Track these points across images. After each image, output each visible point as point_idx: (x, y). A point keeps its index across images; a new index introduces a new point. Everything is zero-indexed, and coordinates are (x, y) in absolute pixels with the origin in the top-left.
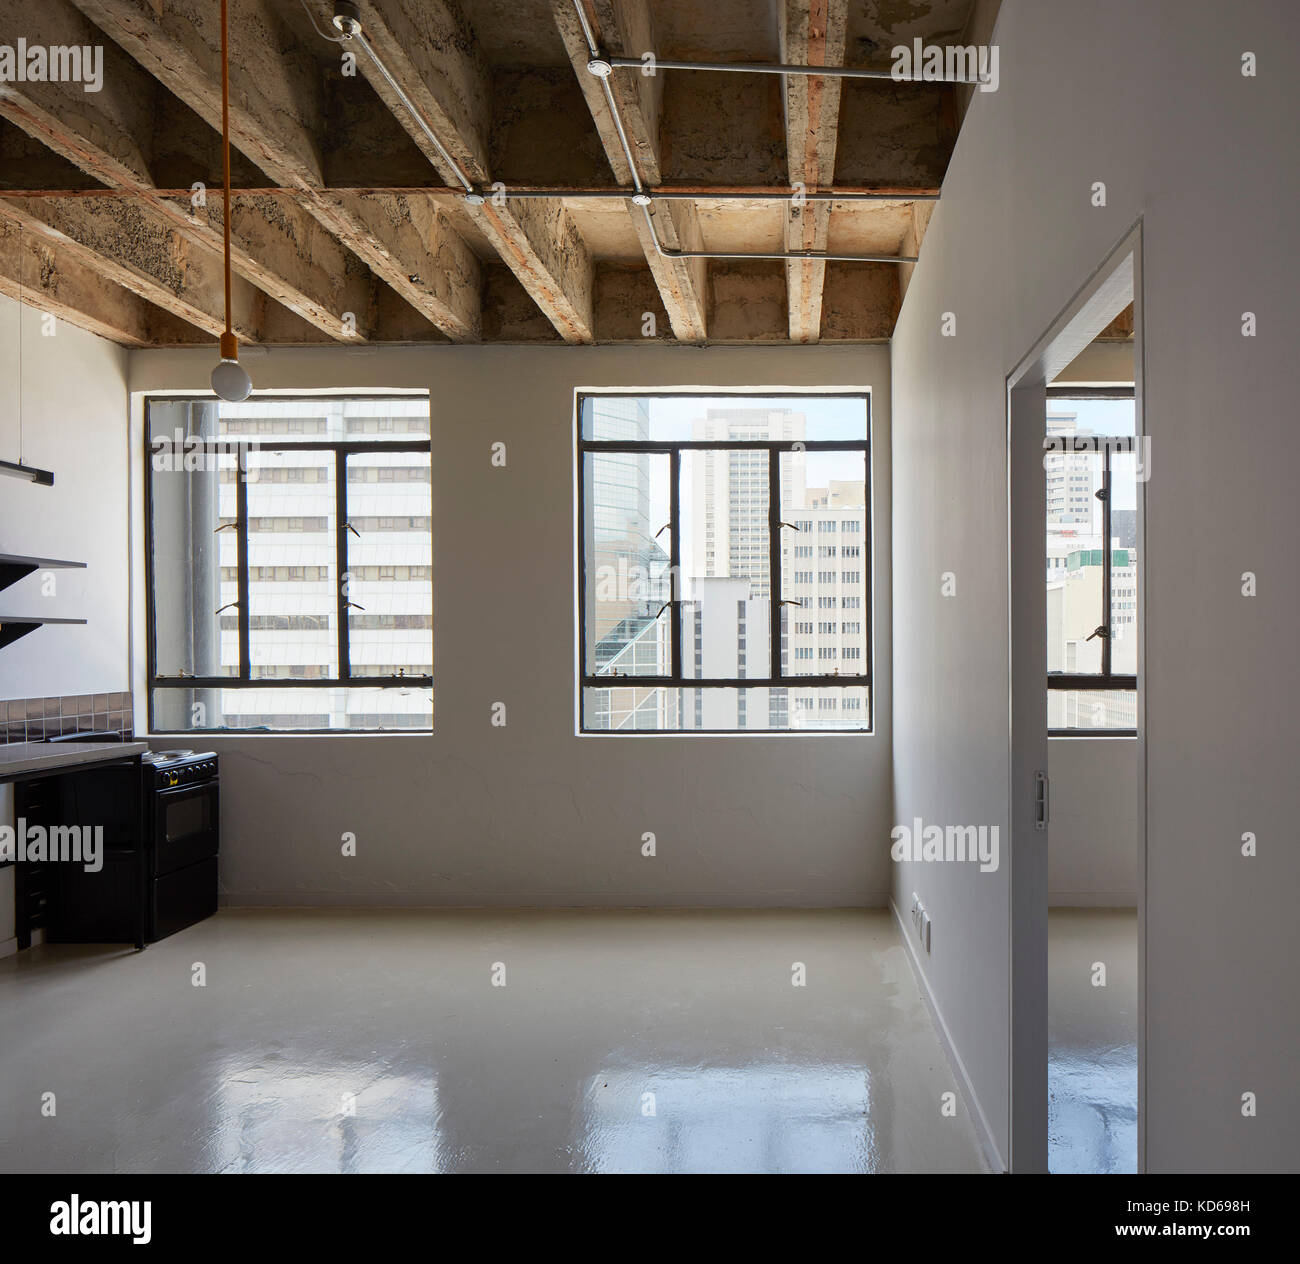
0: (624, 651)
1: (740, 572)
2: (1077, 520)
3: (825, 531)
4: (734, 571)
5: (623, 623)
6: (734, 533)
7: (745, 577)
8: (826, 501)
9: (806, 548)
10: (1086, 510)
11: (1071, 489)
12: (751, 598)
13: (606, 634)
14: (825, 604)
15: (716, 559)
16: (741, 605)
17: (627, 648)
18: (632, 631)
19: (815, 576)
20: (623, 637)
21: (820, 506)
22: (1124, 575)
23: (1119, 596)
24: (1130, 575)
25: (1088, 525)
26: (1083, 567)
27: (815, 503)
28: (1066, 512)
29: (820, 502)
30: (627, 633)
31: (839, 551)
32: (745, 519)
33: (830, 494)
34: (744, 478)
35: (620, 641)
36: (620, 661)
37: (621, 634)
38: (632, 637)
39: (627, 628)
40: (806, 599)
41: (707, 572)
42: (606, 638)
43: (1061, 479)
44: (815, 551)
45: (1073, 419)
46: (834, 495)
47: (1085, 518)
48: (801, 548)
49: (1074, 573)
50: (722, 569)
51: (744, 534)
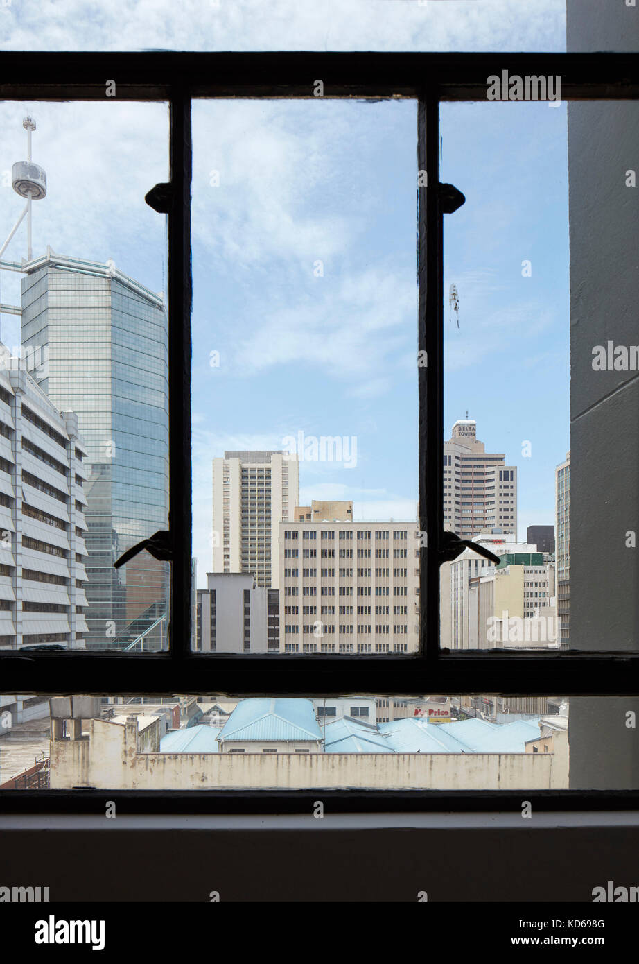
0: (152, 627)
1: (249, 569)
2: (505, 533)
3: (308, 538)
4: (245, 569)
5: (154, 606)
6: (245, 542)
7: (252, 573)
8: (310, 516)
9: (293, 551)
10: (512, 525)
11: (501, 510)
12: (254, 588)
13: (141, 614)
14: (308, 592)
15: (231, 560)
16: (247, 593)
17: (156, 624)
18: (161, 611)
19: (300, 572)
20: (153, 616)
21: (305, 519)
22: (540, 572)
23: (536, 587)
24: (544, 572)
25: (513, 536)
26: (508, 566)
27: (302, 517)
28: (497, 526)
29: (305, 517)
30: (157, 613)
31: (319, 554)
32: (252, 532)
33: (313, 512)
34: (253, 500)
35: (151, 619)
36: (151, 634)
37: (151, 614)
38: (160, 616)
39: (157, 609)
40: (293, 588)
41: (225, 569)
42: (140, 617)
43: (493, 502)
44: (301, 554)
45: (502, 459)
46: (316, 512)
47: (510, 531)
48: (289, 551)
49: (501, 570)
50: (235, 567)
51: (253, 542)
